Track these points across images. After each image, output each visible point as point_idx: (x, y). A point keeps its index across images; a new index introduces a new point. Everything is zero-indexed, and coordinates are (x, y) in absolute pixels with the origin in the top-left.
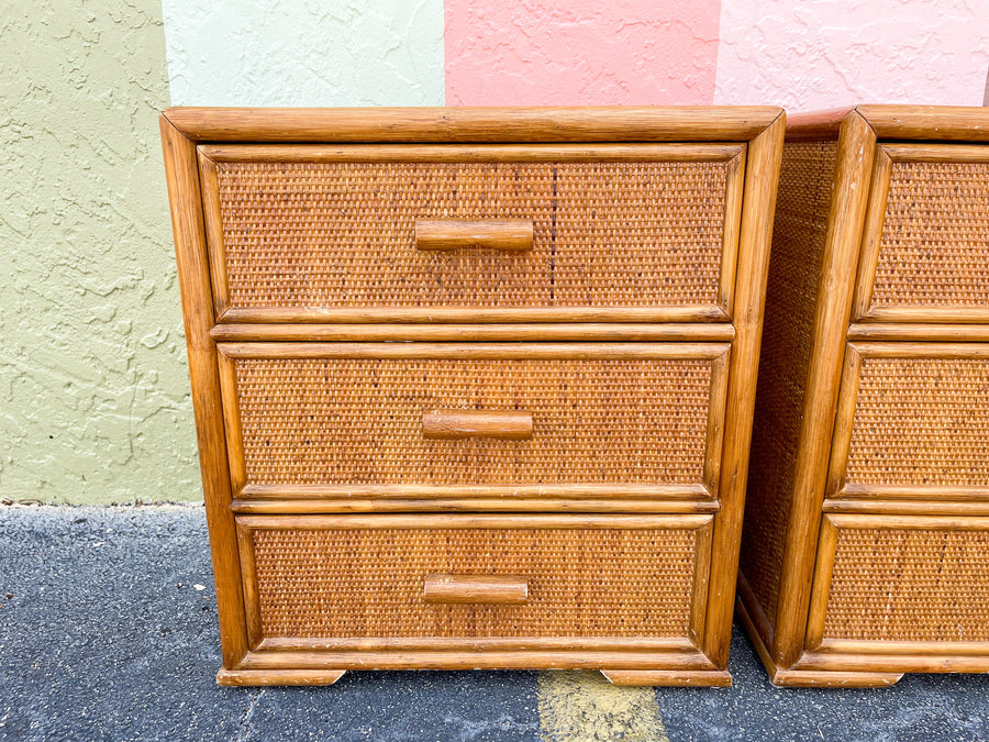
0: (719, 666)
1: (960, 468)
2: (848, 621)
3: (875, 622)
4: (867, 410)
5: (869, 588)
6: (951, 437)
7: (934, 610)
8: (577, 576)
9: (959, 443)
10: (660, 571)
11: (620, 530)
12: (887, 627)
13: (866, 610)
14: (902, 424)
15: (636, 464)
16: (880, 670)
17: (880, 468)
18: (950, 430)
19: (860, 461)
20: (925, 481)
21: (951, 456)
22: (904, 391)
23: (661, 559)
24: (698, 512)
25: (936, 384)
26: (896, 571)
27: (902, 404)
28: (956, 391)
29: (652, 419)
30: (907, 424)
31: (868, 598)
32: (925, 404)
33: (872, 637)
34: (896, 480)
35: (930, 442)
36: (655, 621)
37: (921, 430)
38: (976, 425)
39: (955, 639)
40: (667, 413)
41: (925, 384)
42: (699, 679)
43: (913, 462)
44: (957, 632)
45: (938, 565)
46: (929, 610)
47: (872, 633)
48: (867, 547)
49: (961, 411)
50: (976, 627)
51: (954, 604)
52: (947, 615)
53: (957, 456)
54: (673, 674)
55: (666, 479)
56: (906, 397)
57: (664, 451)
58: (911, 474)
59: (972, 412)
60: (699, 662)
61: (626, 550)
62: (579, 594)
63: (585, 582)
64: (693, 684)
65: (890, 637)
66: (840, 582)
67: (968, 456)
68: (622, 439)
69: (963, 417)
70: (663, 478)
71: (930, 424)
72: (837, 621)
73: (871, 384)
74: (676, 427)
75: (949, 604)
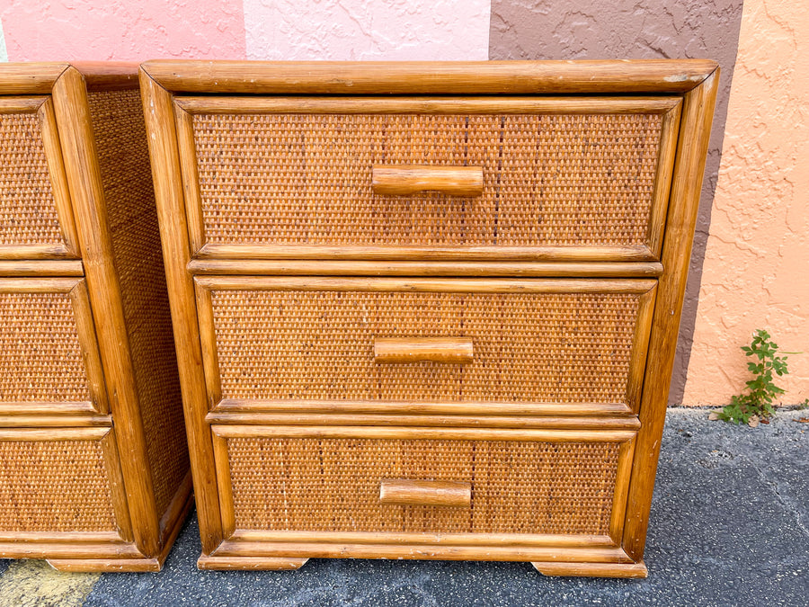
0: (146, 555)
1: (320, 385)
2: (254, 514)
3: (278, 515)
4: (227, 336)
5: (266, 487)
6: (305, 358)
7: (326, 505)
8: (7, 481)
9: (313, 363)
10: (79, 476)
11: (34, 442)
12: (289, 519)
13: (268, 505)
14: (260, 347)
15: (28, 384)
16: (286, 555)
17: (250, 385)
18: (302, 352)
19: (232, 380)
20: (291, 396)
21: (309, 374)
22: (255, 318)
23: (77, 467)
24: (94, 425)
25: (281, 313)
26: (285, 473)
27: (256, 330)
28: (300, 318)
29: (32, 346)
30: (264, 347)
31: (267, 496)
32: (275, 330)
33: (278, 527)
34: (267, 396)
35: (288, 363)
36: (86, 518)
37: (277, 352)
38: (324, 347)
39: (351, 530)
40: (43, 341)
41: (271, 312)
42: (130, 566)
43: (277, 379)
44: (351, 524)
45: (320, 467)
46: (322, 505)
47: (278, 524)
48: (255, 453)
49: (309, 336)
50: (367, 519)
51: (343, 500)
52: (338, 510)
53: (314, 374)
54: (108, 563)
55: (59, 397)
56: (257, 324)
57: (51, 373)
58: (278, 390)
59: (318, 337)
60: (130, 552)
61: (43, 459)
62: (14, 495)
63: (16, 486)
64: (126, 570)
65: (293, 527)
66: (240, 482)
67: (324, 374)
68: (9, 364)
69: (311, 341)
70: (55, 397)
71: (284, 347)
72: (246, 515)
73: (224, 312)
74: (55, 352)
75: (338, 500)
